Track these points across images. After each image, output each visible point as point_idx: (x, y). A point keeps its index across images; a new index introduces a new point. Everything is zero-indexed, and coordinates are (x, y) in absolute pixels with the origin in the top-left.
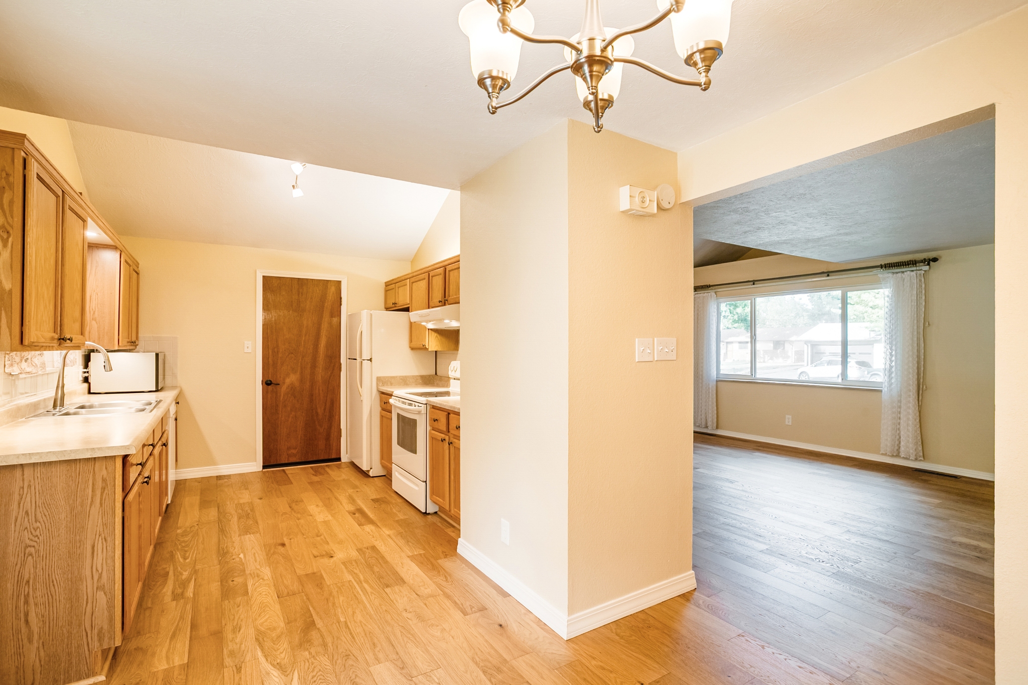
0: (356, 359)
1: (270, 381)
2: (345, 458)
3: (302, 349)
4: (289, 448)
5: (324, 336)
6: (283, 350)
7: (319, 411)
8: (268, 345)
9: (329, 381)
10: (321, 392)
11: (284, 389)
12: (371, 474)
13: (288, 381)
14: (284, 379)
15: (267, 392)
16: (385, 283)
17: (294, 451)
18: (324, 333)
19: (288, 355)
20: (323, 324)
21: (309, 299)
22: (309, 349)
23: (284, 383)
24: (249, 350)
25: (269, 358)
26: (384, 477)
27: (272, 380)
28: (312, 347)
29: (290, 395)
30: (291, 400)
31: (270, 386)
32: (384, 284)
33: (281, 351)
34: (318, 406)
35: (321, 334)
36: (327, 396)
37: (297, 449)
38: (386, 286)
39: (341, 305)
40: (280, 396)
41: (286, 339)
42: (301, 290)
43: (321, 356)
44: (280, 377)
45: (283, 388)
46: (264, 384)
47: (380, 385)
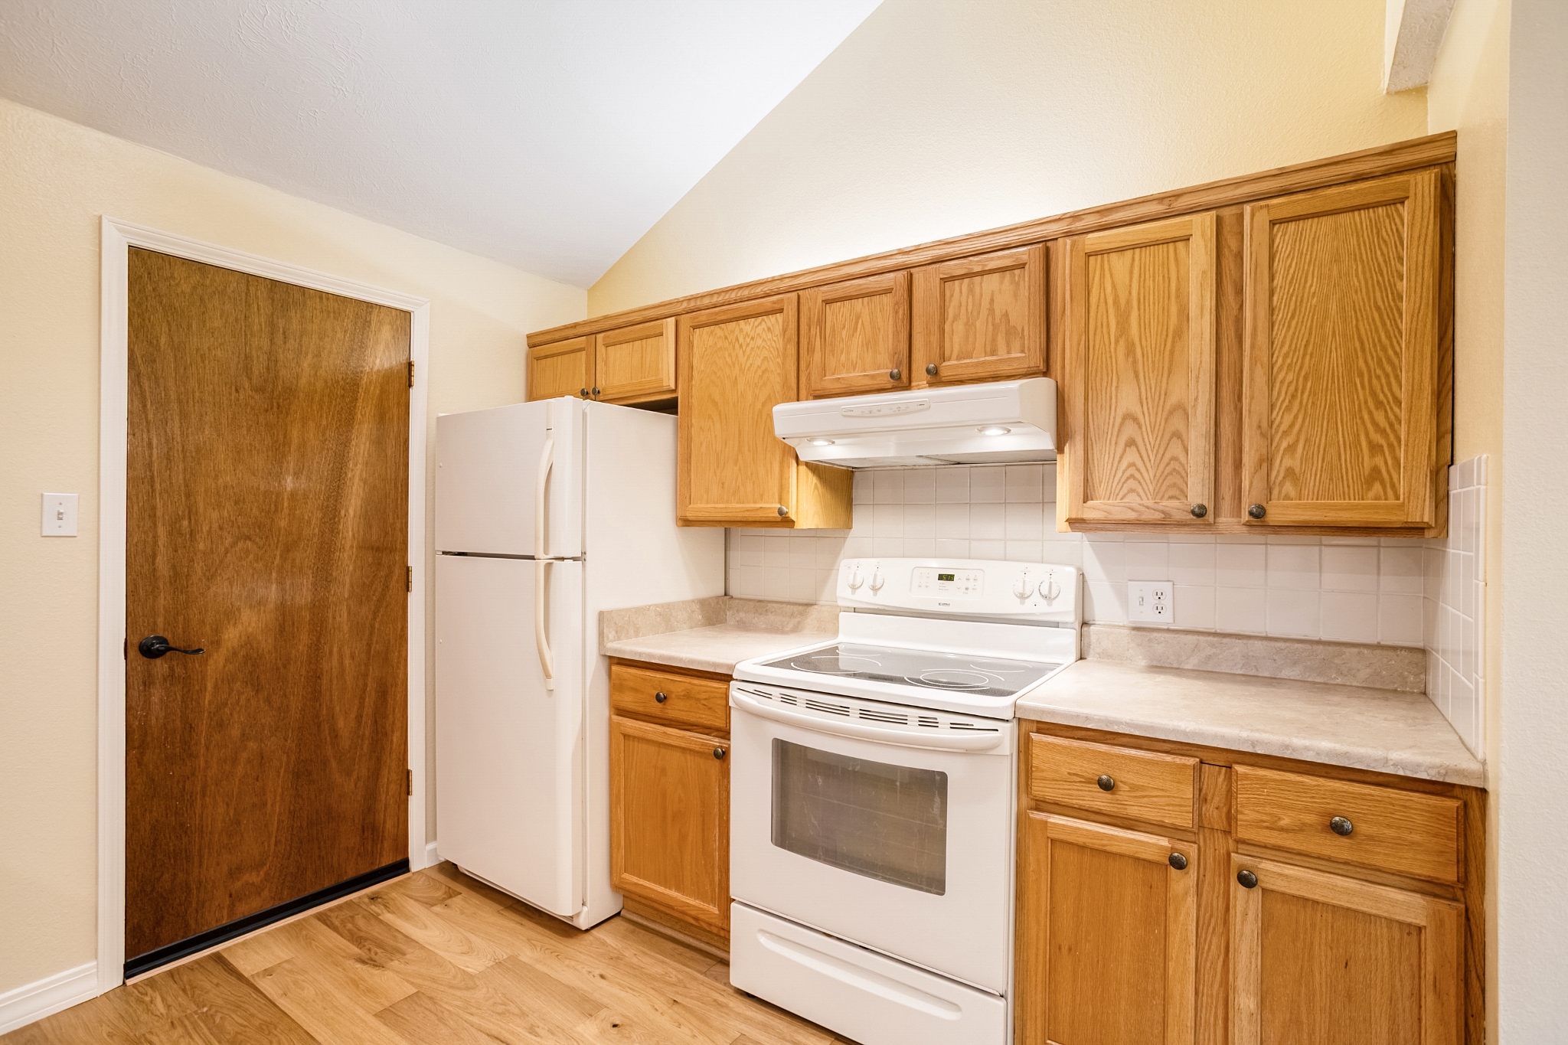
0: (532, 558)
1: (163, 640)
2: (421, 856)
3: (283, 524)
4: (235, 872)
5: (357, 480)
6: (215, 526)
7: (341, 724)
8: (154, 508)
9: (372, 627)
10: (347, 662)
11: (216, 664)
12: (583, 923)
13: (231, 636)
14: (217, 631)
15: (148, 682)
16: (529, 337)
17: (254, 878)
18: (358, 473)
19: (234, 544)
20: (354, 443)
21: (310, 356)
22: (309, 522)
23: (217, 643)
24: (69, 527)
25: (154, 556)
26: (617, 921)
27: (169, 636)
28: (320, 515)
29: (238, 685)
30: (243, 701)
31: (158, 661)
32: (525, 341)
33: (205, 528)
34: (338, 709)
35: (350, 475)
36: (366, 675)
37: (265, 868)
38: (531, 346)
39: (410, 385)
40: (203, 689)
41: (225, 487)
42: (281, 323)
43: (348, 546)
44: (203, 622)
45: (211, 661)
46: (134, 653)
47: (611, 637)
